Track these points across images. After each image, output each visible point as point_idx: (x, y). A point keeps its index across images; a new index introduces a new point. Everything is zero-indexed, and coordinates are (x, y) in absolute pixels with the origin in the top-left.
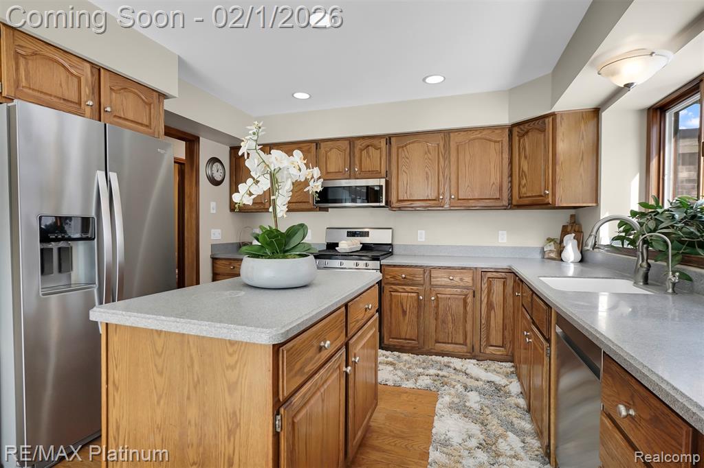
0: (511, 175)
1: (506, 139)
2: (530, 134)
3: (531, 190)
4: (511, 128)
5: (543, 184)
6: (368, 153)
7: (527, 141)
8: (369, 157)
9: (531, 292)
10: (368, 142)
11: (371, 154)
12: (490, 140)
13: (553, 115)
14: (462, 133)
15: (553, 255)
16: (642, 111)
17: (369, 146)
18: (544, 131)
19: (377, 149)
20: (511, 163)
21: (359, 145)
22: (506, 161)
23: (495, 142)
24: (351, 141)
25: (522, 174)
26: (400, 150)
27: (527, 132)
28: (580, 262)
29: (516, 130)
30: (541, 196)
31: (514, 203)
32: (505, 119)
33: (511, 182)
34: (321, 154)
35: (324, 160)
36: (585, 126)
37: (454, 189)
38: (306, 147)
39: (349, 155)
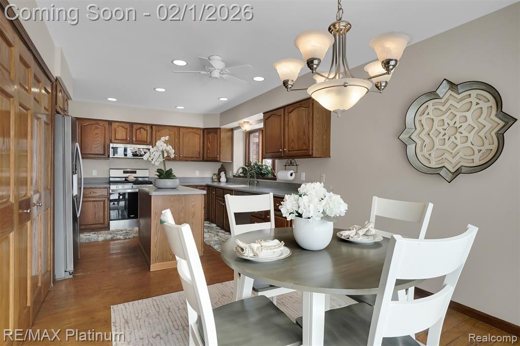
0: (203, 148)
1: (202, 134)
2: (211, 134)
3: (211, 155)
4: (204, 129)
5: (216, 153)
6: (140, 131)
7: (210, 136)
8: (141, 134)
9: (222, 190)
10: (140, 126)
11: (142, 132)
12: (196, 134)
13: (220, 128)
14: (185, 129)
15: (216, 180)
16: (243, 132)
17: (140, 128)
18: (217, 133)
19: (145, 130)
20: (204, 143)
21: (135, 127)
22: (202, 140)
23: (198, 134)
24: (132, 124)
25: (208, 149)
26: (157, 132)
28: (226, 182)
29: (205, 131)
30: (215, 157)
31: (205, 159)
32: (201, 125)
33: (203, 151)
34: (112, 129)
35: (113, 132)
36: (229, 134)
37: (181, 153)
38: (101, 123)
39: (130, 131)
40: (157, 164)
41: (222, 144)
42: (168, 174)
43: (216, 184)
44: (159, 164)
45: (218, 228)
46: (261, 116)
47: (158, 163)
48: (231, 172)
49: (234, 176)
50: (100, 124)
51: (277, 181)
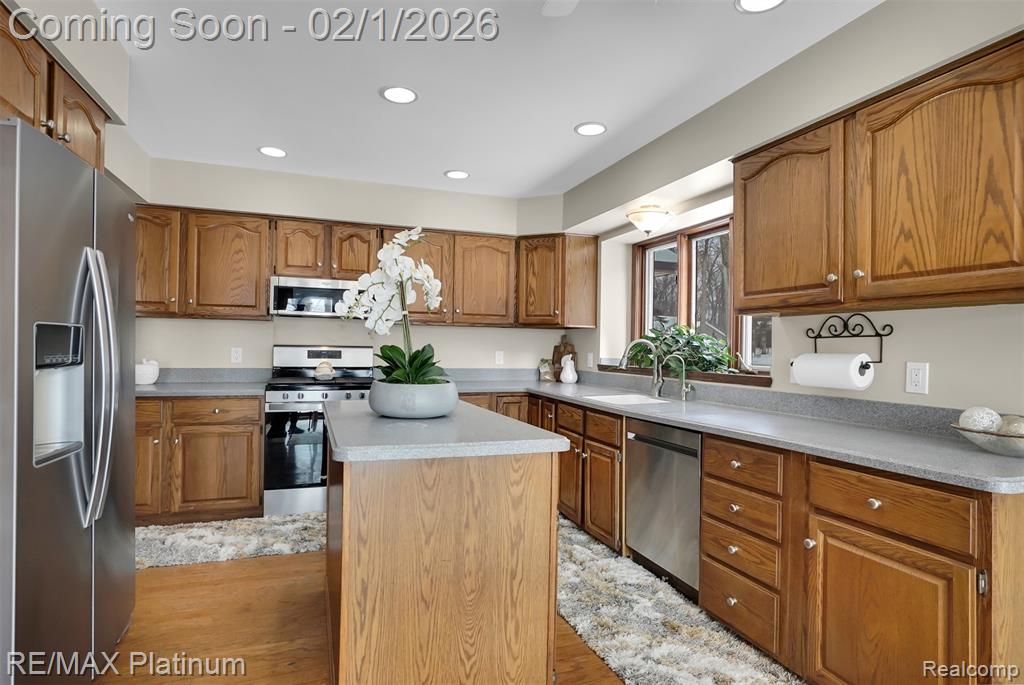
0: (517, 291)
1: (512, 251)
2: (539, 250)
3: (538, 310)
4: (519, 240)
5: (552, 304)
6: (351, 245)
7: (536, 257)
8: (353, 251)
10: (352, 231)
11: (355, 246)
12: (498, 250)
13: (563, 235)
14: (469, 238)
15: (547, 377)
16: (628, 245)
17: (352, 236)
18: (554, 250)
19: (364, 241)
20: (517, 277)
21: (338, 232)
22: (513, 269)
23: (502, 253)
24: (330, 225)
25: (529, 291)
27: (536, 248)
28: (577, 382)
29: (523, 244)
30: (550, 316)
31: (521, 321)
32: (513, 230)
33: (517, 298)
34: (280, 238)
35: (282, 246)
36: (587, 251)
37: (458, 303)
38: (251, 223)
39: (324, 244)
40: (383, 328)
41: (568, 279)
42: (417, 362)
43: (547, 389)
44: (391, 329)
45: (566, 522)
46: (721, 172)
47: (384, 324)
48: (591, 356)
49: (602, 368)
50: (247, 226)
51: (775, 387)
